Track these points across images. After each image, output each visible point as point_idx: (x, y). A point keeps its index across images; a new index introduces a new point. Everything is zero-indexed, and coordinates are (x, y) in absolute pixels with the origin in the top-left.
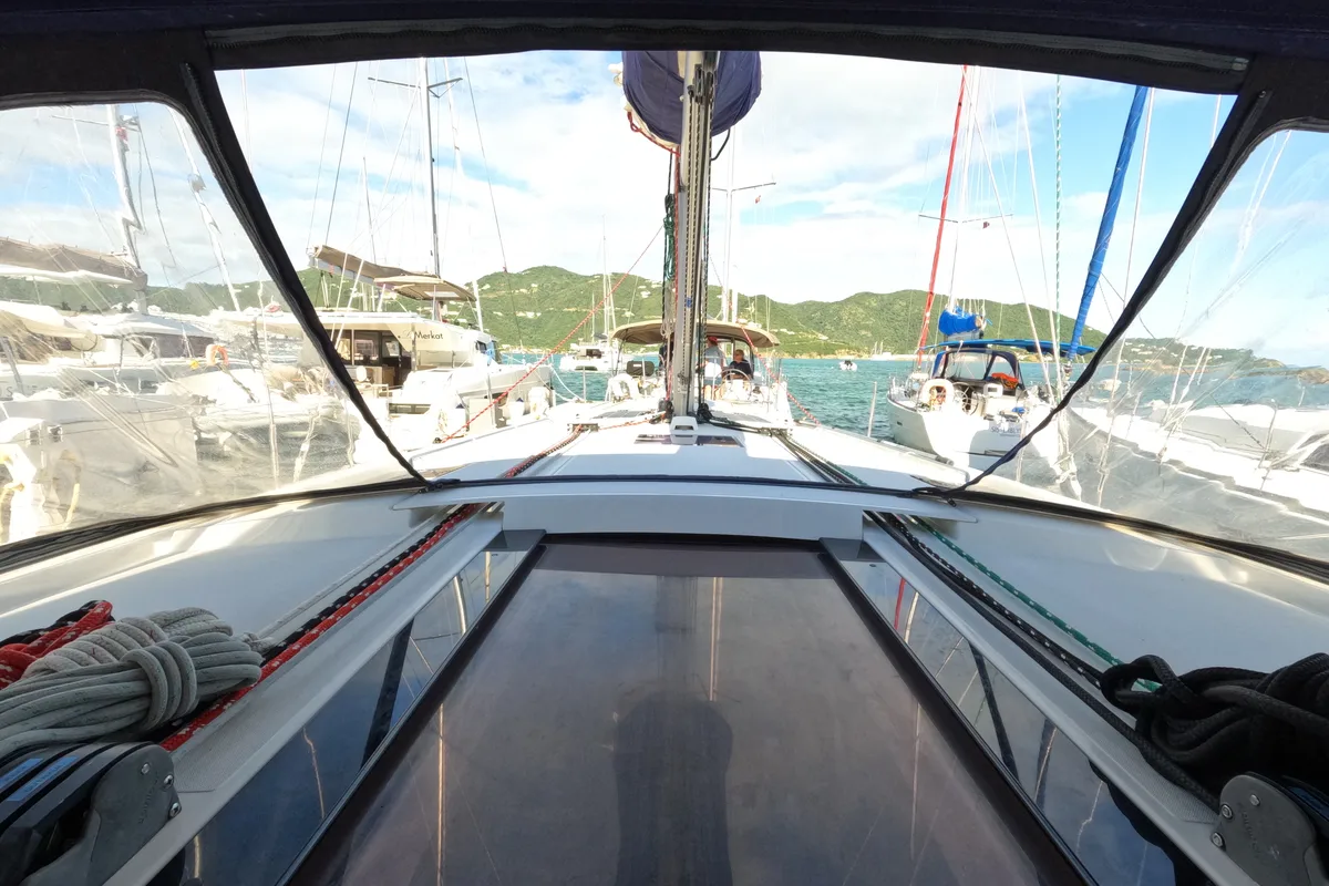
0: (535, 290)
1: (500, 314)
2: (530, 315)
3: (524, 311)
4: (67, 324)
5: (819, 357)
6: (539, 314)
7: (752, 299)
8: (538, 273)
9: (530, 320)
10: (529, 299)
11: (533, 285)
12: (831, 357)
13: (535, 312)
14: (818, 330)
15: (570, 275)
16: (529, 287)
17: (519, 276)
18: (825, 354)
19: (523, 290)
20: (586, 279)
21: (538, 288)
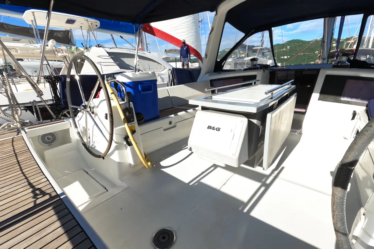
0: (288, 49)
2: (286, 57)
3: (284, 56)
6: (289, 57)
8: (289, 43)
9: (286, 59)
10: (286, 52)
11: (288, 47)
13: (287, 56)
15: (303, 42)
16: (286, 48)
17: (283, 44)
19: (284, 49)
20: (309, 42)
21: (290, 48)
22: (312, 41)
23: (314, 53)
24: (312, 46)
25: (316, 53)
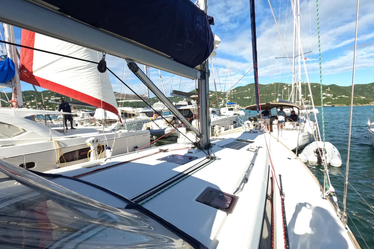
1: (239, 98)
2: (248, 98)
3: (246, 97)
4: (133, 111)
5: (361, 105)
6: (250, 97)
7: (329, 86)
8: (250, 86)
9: (248, 99)
10: (248, 93)
11: (249, 89)
12: (368, 105)
14: (360, 95)
16: (247, 90)
17: (245, 87)
18: (364, 104)
19: (246, 91)
20: (265, 86)
21: (250, 90)
22: (267, 85)
23: (270, 94)
24: (268, 89)
25: (272, 95)
